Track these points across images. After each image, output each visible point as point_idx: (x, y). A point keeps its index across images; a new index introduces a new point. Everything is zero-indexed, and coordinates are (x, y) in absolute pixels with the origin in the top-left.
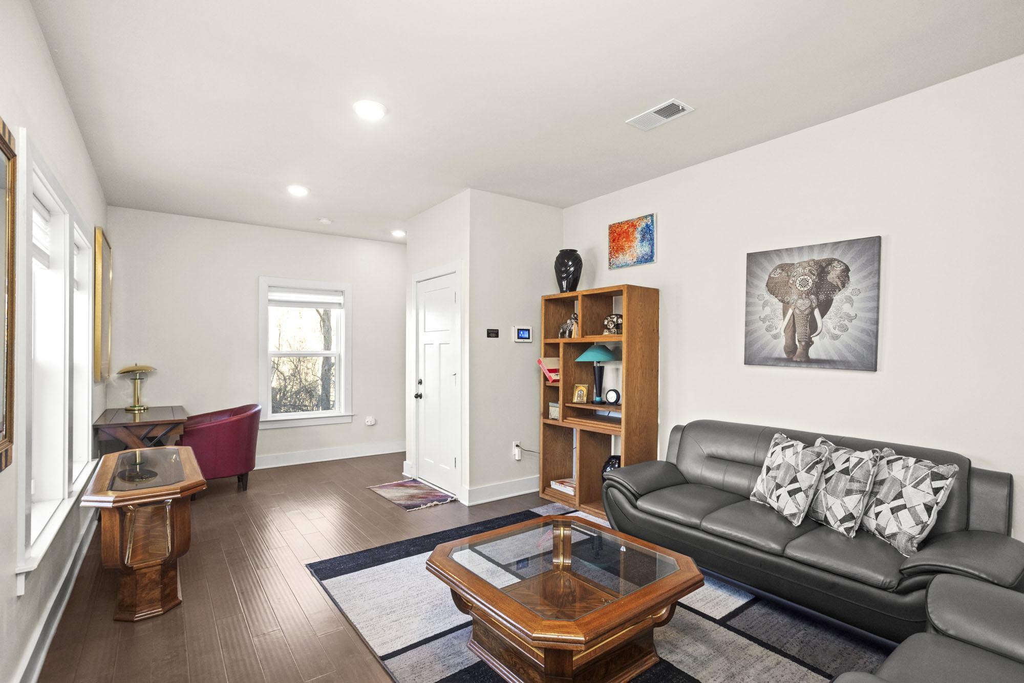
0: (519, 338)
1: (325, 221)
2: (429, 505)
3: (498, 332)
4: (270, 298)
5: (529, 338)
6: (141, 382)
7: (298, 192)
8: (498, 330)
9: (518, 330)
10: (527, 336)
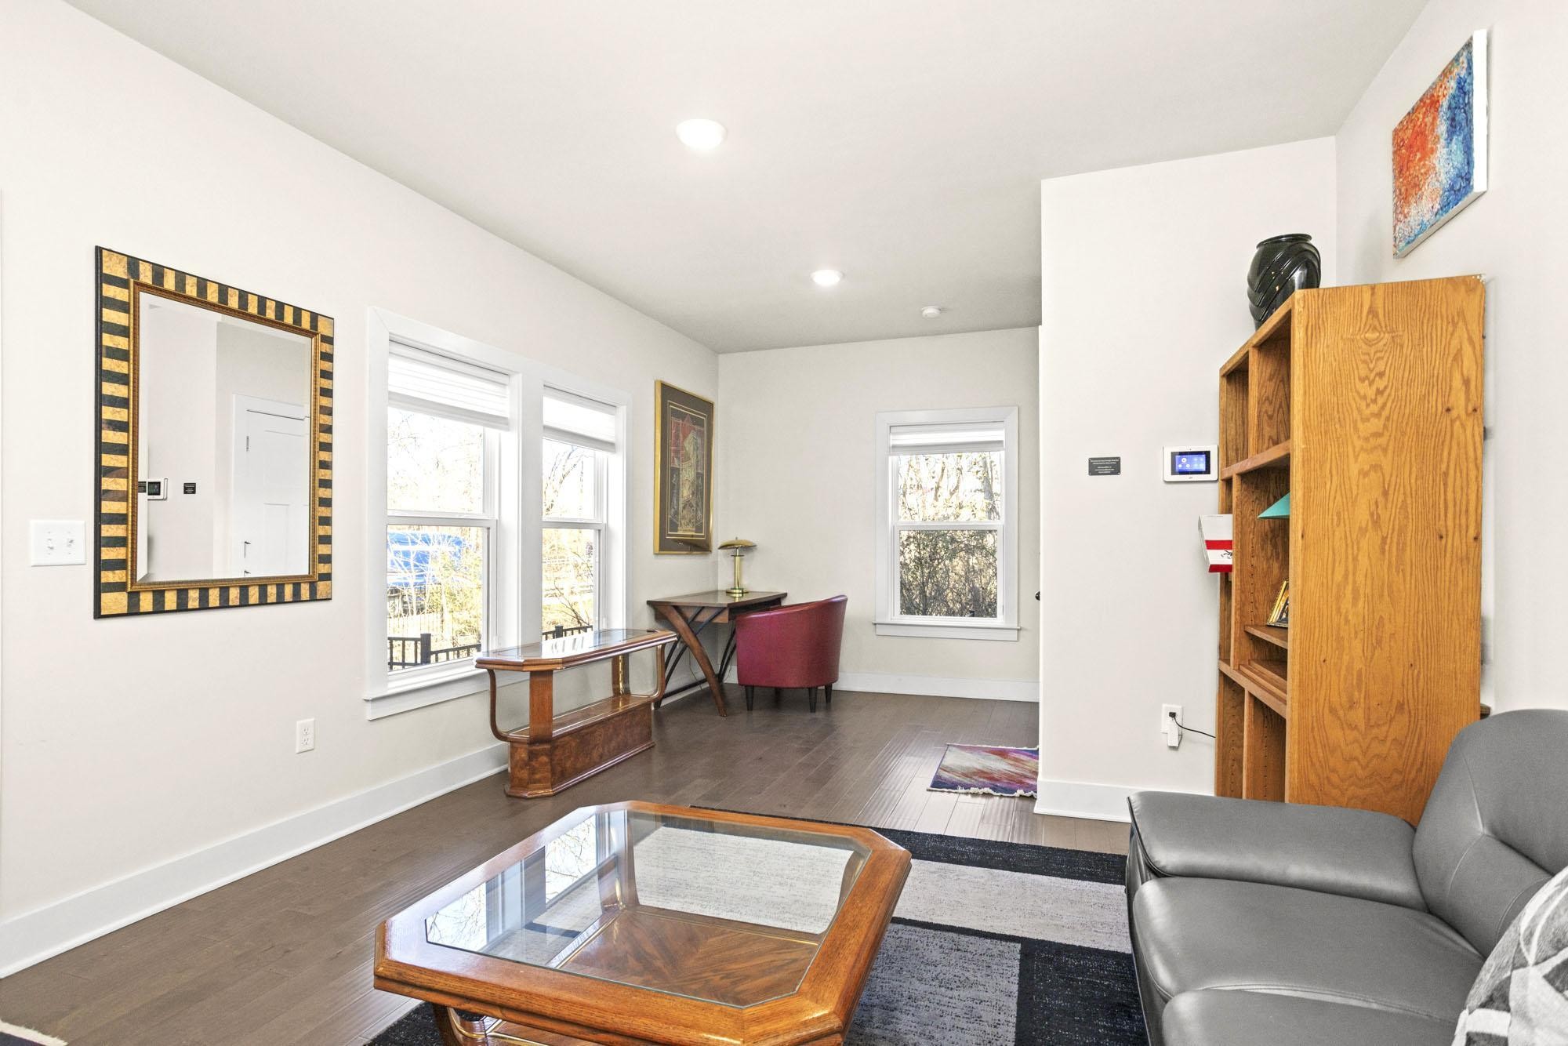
0: (1174, 472)
1: (930, 311)
2: (972, 790)
3: (1118, 463)
4: (892, 443)
5: (1208, 471)
6: (741, 560)
7: (826, 279)
8: (1119, 458)
9: (1173, 455)
10: (1203, 467)
